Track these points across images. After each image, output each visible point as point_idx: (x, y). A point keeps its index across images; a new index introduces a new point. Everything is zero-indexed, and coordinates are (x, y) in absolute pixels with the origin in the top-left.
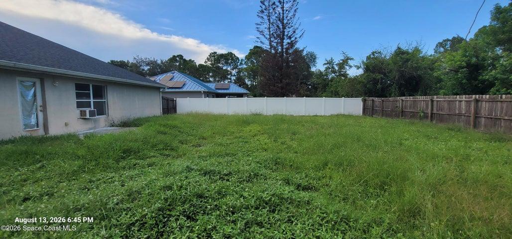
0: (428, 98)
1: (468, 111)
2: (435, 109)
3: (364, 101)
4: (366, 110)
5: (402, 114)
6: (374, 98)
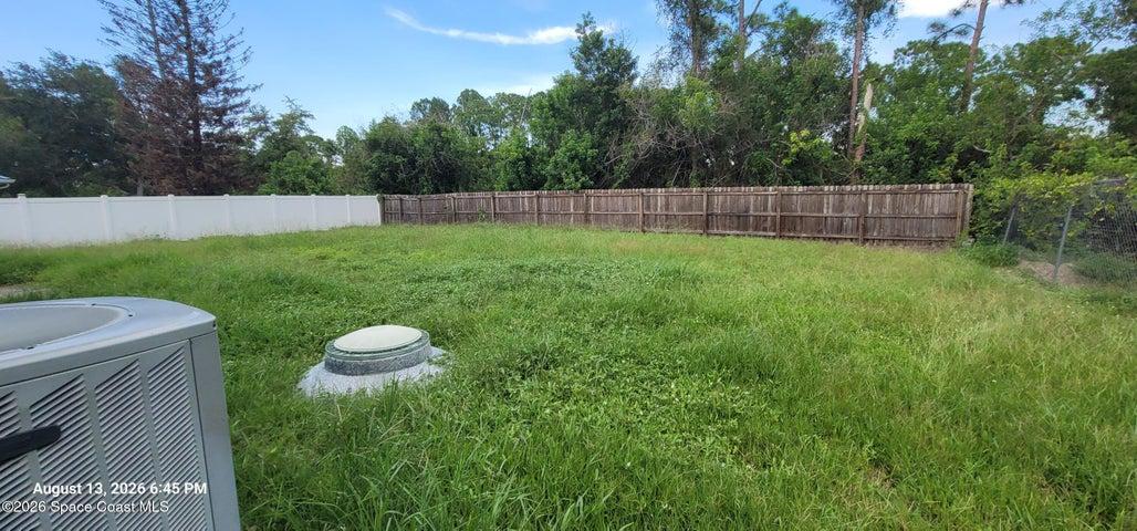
0: (489, 195)
1: (531, 208)
2: (497, 208)
3: (383, 201)
4: (386, 216)
5: (454, 217)
6: (403, 196)
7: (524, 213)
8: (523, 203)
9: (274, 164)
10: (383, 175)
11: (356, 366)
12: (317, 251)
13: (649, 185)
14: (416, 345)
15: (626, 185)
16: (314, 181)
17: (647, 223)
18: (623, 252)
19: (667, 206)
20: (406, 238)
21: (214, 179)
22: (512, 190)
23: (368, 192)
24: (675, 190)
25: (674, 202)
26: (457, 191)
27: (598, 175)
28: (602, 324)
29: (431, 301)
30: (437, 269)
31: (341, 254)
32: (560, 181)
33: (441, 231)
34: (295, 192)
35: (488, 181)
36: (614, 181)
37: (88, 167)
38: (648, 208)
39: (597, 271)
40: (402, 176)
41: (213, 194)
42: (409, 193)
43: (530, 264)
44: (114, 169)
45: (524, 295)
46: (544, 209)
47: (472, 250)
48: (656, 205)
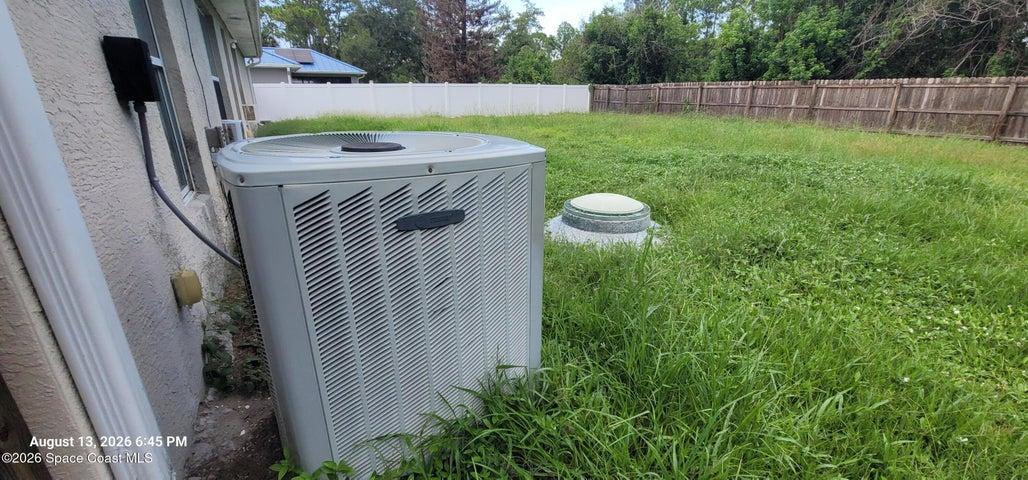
0: (697, 85)
1: (743, 100)
2: (704, 99)
3: (593, 90)
4: (595, 104)
5: (658, 108)
6: (611, 86)
7: (733, 105)
8: (734, 95)
9: (511, 58)
10: (596, 65)
11: (589, 223)
12: (542, 131)
13: (913, 73)
14: (639, 214)
15: (877, 74)
16: (538, 73)
17: (899, 121)
18: (864, 153)
19: (938, 103)
20: (615, 125)
21: (473, 70)
22: (723, 79)
23: (581, 82)
24: (959, 79)
25: (952, 97)
26: (663, 81)
27: (836, 63)
28: (843, 227)
29: (642, 180)
30: (646, 152)
31: (560, 135)
32: (785, 69)
33: (646, 120)
34: (524, 82)
35: (697, 71)
36: (858, 70)
37: (400, 63)
38: (906, 102)
39: (830, 171)
40: (612, 66)
41: (472, 82)
42: (616, 83)
43: (747, 155)
44: (413, 65)
45: (742, 186)
46: (759, 101)
47: (678, 140)
48: (920, 100)
